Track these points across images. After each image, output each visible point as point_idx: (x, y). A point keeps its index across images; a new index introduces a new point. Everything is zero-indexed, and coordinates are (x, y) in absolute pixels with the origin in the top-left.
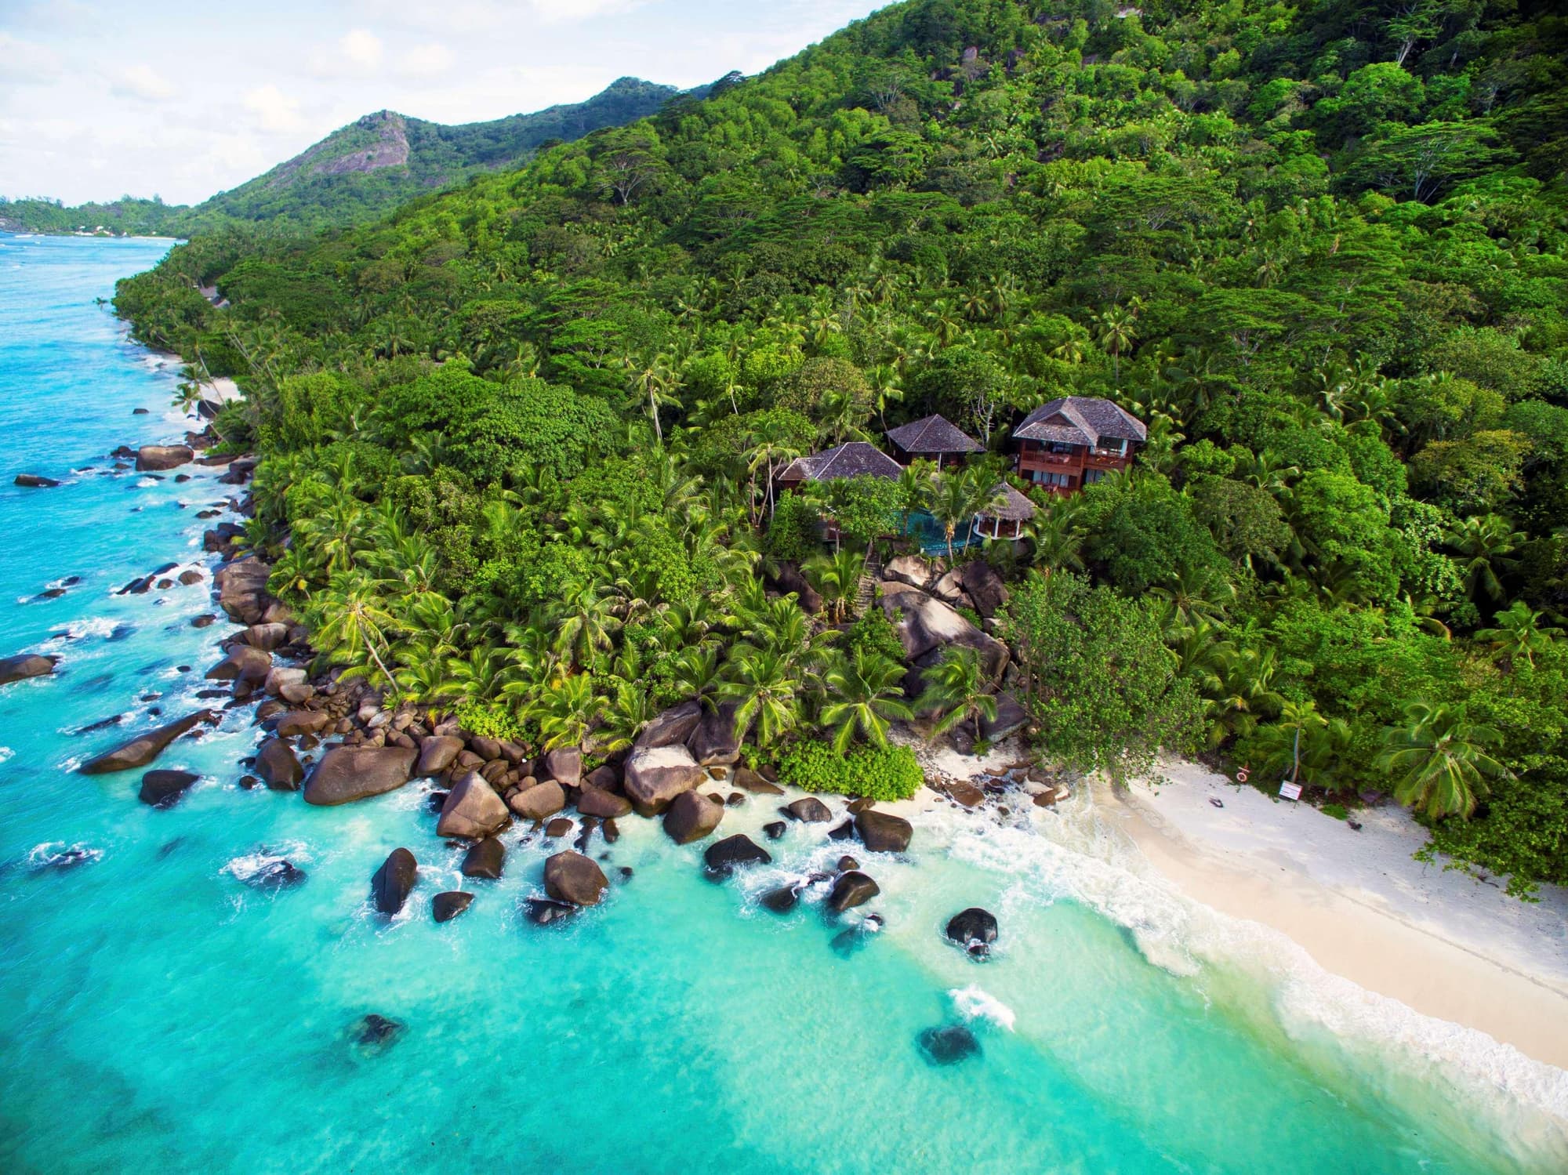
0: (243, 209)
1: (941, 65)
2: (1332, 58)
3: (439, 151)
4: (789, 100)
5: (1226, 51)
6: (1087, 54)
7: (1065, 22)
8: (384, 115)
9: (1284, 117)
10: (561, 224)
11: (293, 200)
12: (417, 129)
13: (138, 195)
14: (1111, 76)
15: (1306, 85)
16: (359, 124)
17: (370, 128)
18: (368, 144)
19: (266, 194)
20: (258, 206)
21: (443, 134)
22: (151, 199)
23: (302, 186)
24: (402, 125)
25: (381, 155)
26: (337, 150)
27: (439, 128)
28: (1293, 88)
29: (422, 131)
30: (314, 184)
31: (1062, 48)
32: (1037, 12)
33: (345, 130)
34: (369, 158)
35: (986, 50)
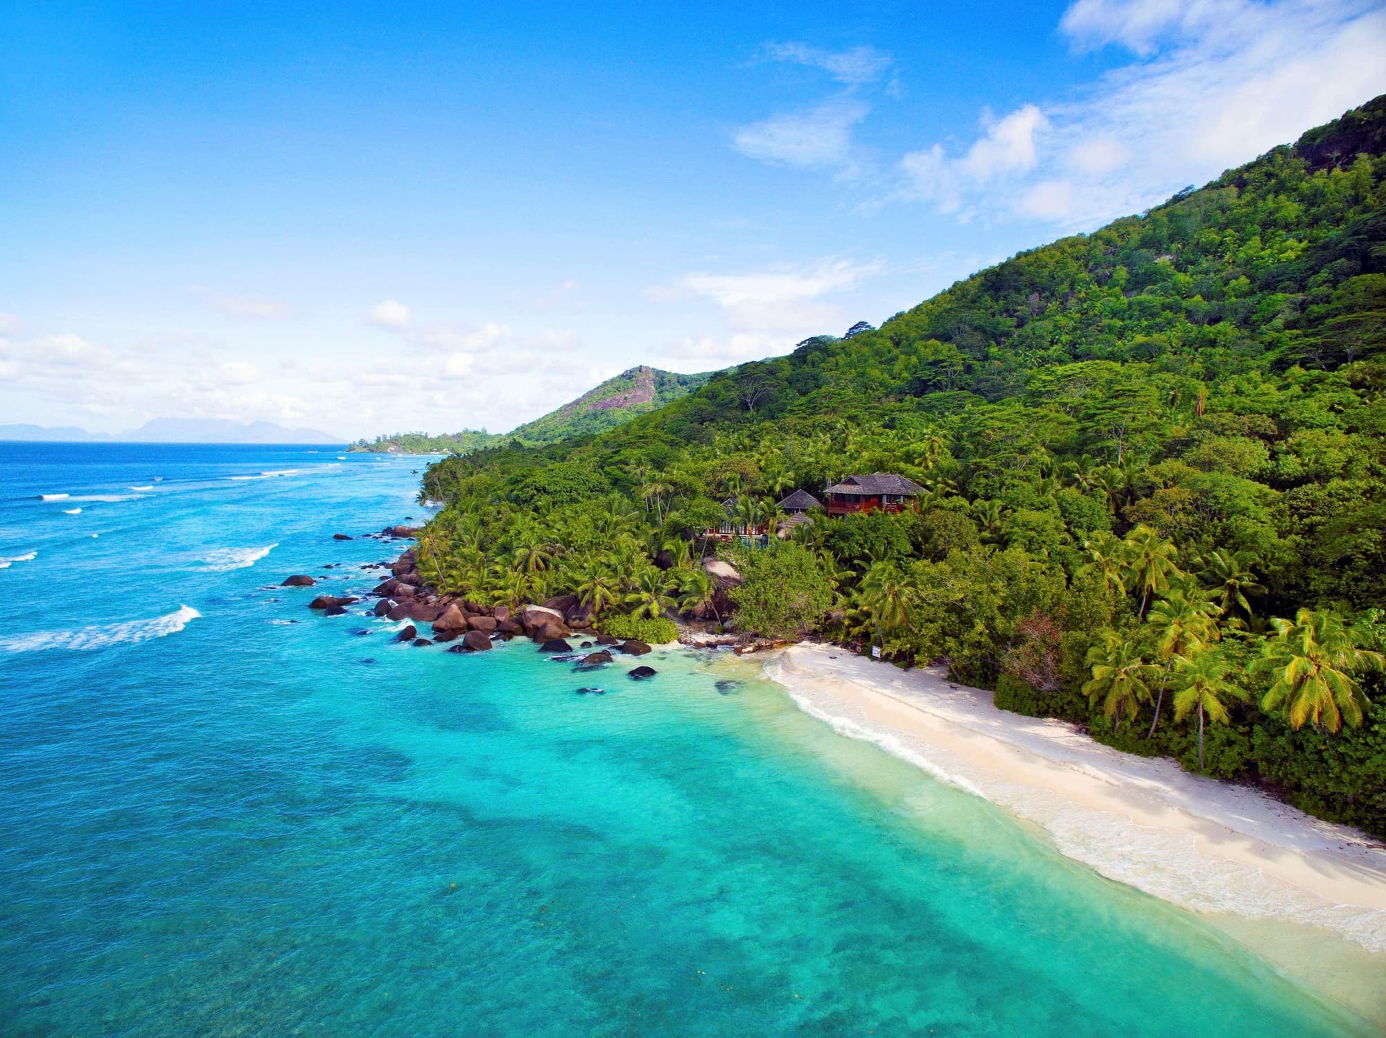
0: (535, 435)
1: (1011, 307)
2: (1324, 274)
3: (677, 393)
4: (892, 338)
5: (1237, 278)
6: (1125, 291)
7: (1111, 269)
8: (640, 369)
9: (1278, 322)
10: (702, 424)
11: (569, 428)
12: (662, 378)
13: (472, 428)
14: (1140, 303)
15: (1300, 297)
16: (623, 376)
17: (629, 379)
18: (626, 390)
19: (552, 425)
20: (545, 433)
21: (681, 380)
22: (480, 430)
23: (576, 418)
24: (652, 376)
25: (634, 397)
26: (604, 393)
27: (678, 376)
28: (1286, 300)
29: (666, 380)
30: (585, 417)
31: (1106, 287)
32: (1091, 264)
33: (613, 381)
34: (625, 398)
35: (1048, 294)
